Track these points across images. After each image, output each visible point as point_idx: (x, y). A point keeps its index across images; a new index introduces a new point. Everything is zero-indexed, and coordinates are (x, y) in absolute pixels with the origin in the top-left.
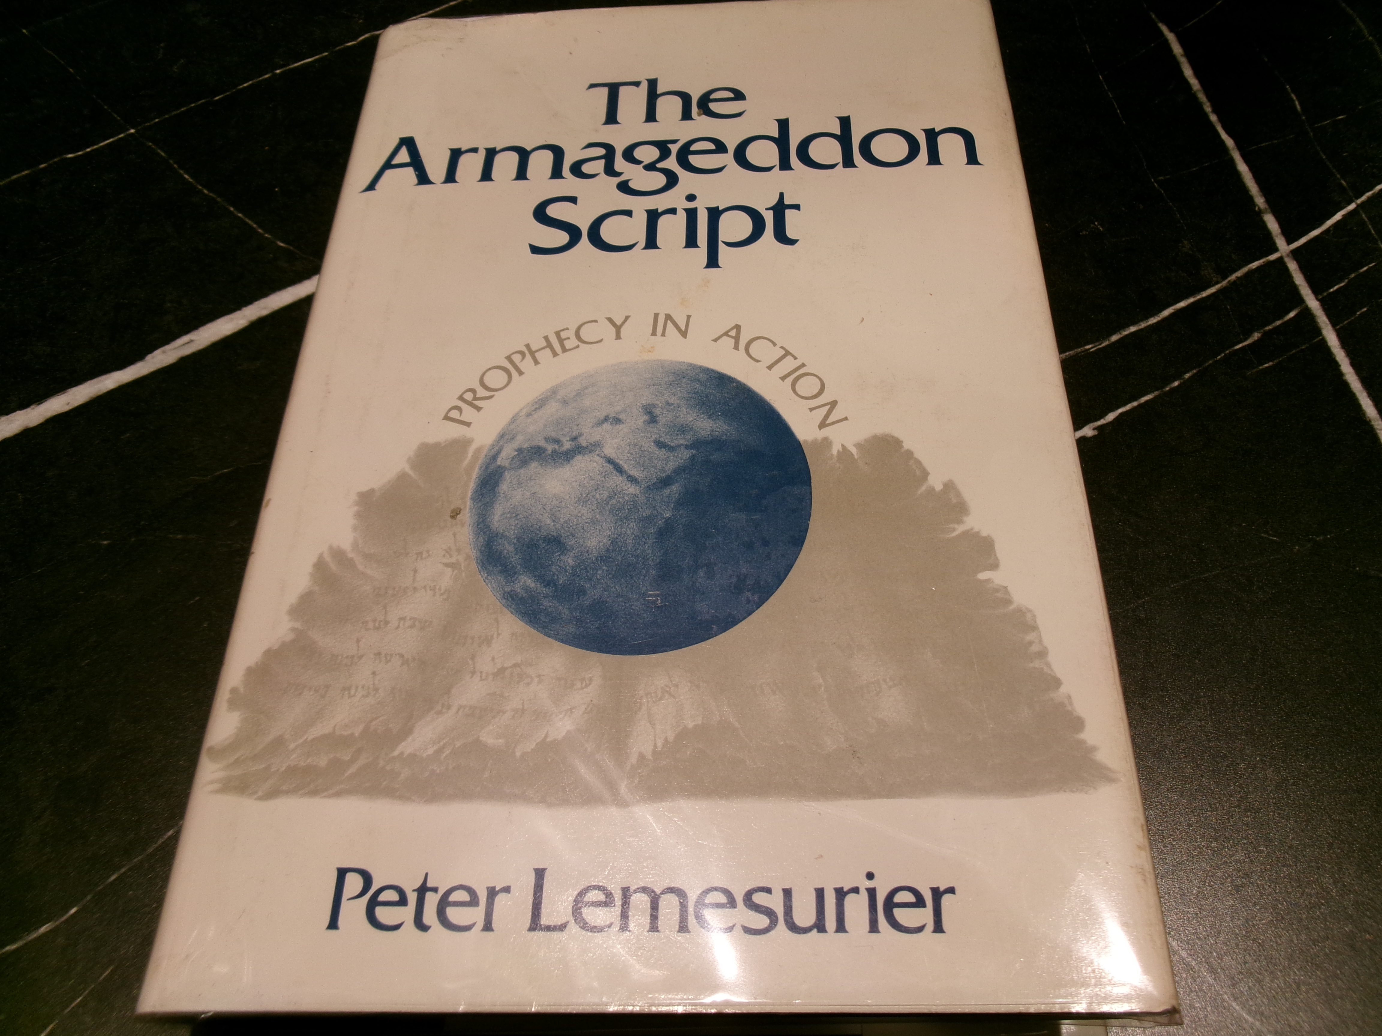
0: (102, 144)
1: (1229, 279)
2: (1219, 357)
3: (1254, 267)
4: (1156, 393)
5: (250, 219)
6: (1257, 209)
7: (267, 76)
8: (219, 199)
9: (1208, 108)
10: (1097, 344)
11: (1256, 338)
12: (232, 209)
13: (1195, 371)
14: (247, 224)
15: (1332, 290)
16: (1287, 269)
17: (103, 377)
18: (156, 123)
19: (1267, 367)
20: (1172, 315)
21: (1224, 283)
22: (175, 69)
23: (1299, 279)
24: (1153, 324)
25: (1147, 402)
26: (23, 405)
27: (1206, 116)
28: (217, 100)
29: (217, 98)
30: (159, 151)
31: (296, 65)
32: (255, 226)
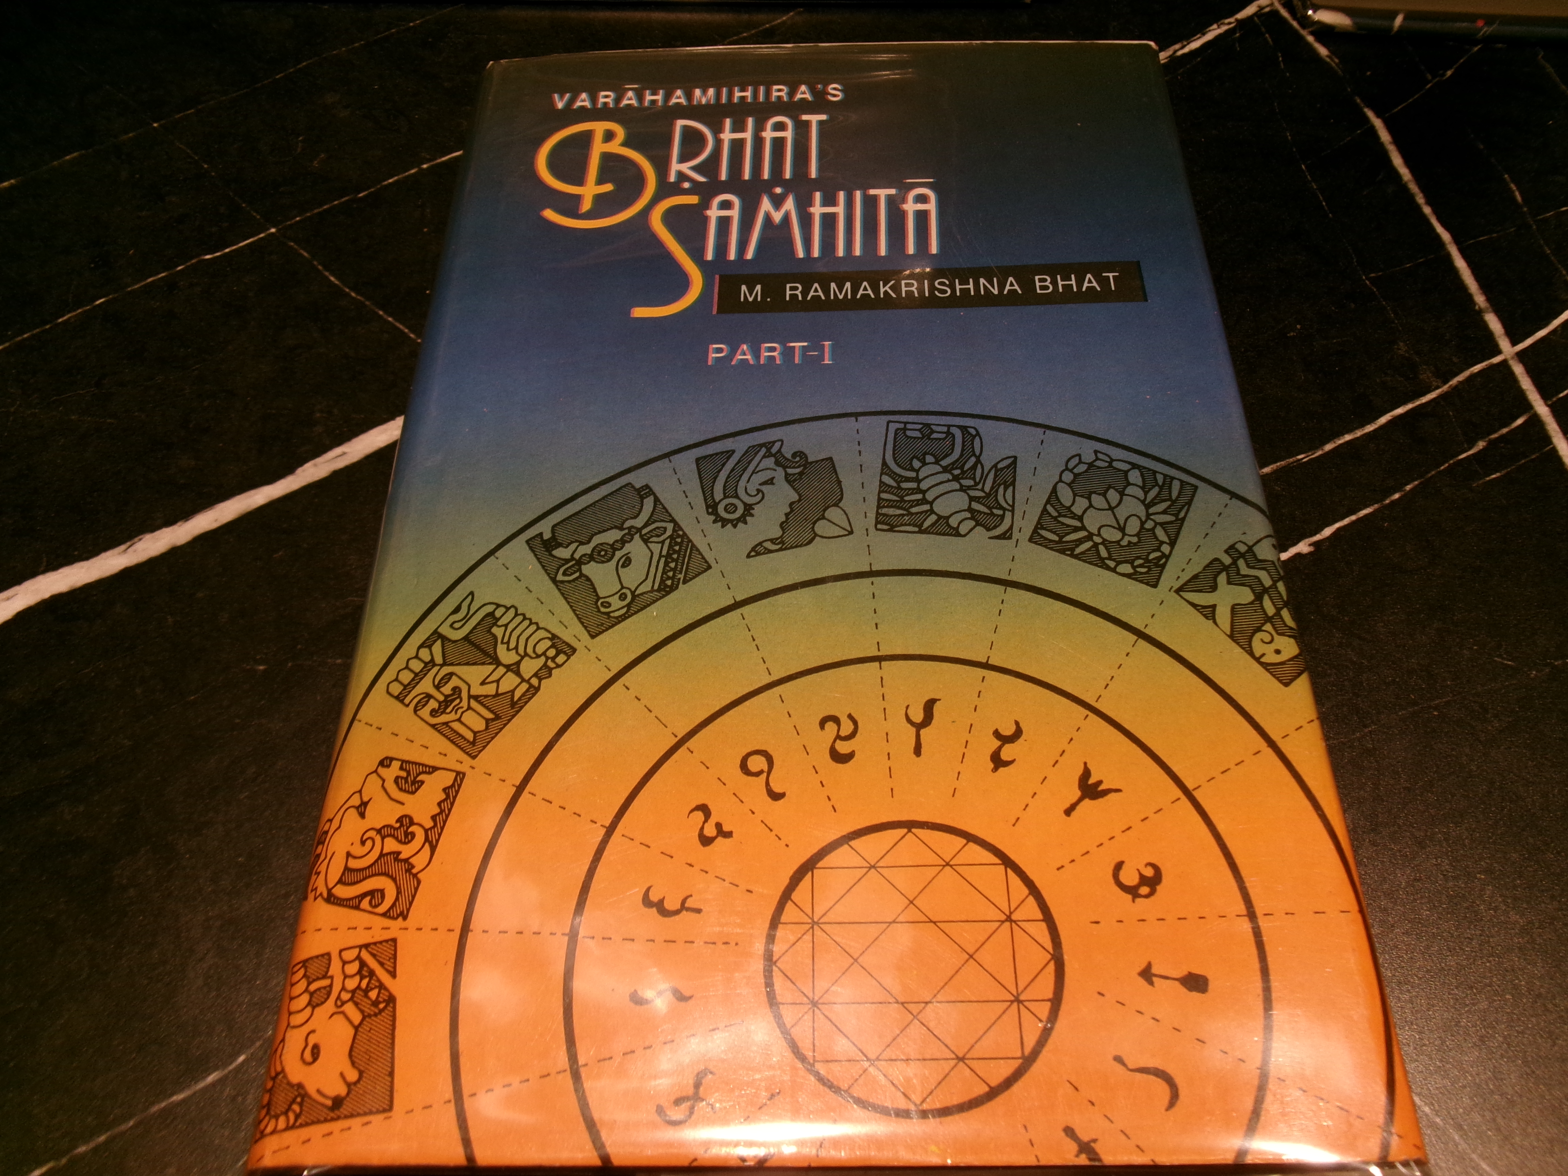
0: (241, 244)
1: (1451, 383)
2: (1442, 468)
3: (1476, 371)
4: (1376, 506)
5: (401, 323)
6: (1477, 307)
7: (413, 171)
8: (367, 303)
9: (1420, 199)
10: (1310, 454)
11: (1481, 448)
12: (381, 313)
13: (1416, 483)
14: (398, 329)
15: (1561, 395)
16: (1512, 374)
17: (252, 492)
18: (298, 222)
19: (1494, 479)
20: (1389, 422)
21: (1445, 388)
22: (315, 164)
23: (1526, 384)
24: (1370, 432)
25: (1366, 516)
26: (170, 522)
27: (1418, 208)
28: (361, 197)
29: (361, 195)
30: (302, 252)
31: (444, 159)
32: (406, 331)
